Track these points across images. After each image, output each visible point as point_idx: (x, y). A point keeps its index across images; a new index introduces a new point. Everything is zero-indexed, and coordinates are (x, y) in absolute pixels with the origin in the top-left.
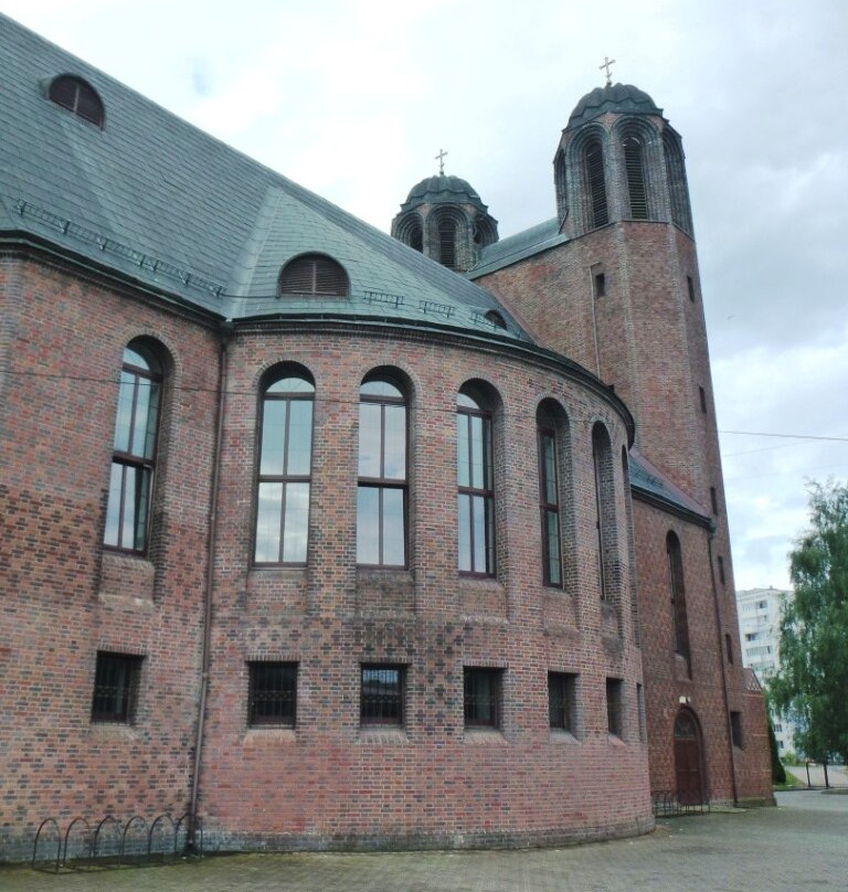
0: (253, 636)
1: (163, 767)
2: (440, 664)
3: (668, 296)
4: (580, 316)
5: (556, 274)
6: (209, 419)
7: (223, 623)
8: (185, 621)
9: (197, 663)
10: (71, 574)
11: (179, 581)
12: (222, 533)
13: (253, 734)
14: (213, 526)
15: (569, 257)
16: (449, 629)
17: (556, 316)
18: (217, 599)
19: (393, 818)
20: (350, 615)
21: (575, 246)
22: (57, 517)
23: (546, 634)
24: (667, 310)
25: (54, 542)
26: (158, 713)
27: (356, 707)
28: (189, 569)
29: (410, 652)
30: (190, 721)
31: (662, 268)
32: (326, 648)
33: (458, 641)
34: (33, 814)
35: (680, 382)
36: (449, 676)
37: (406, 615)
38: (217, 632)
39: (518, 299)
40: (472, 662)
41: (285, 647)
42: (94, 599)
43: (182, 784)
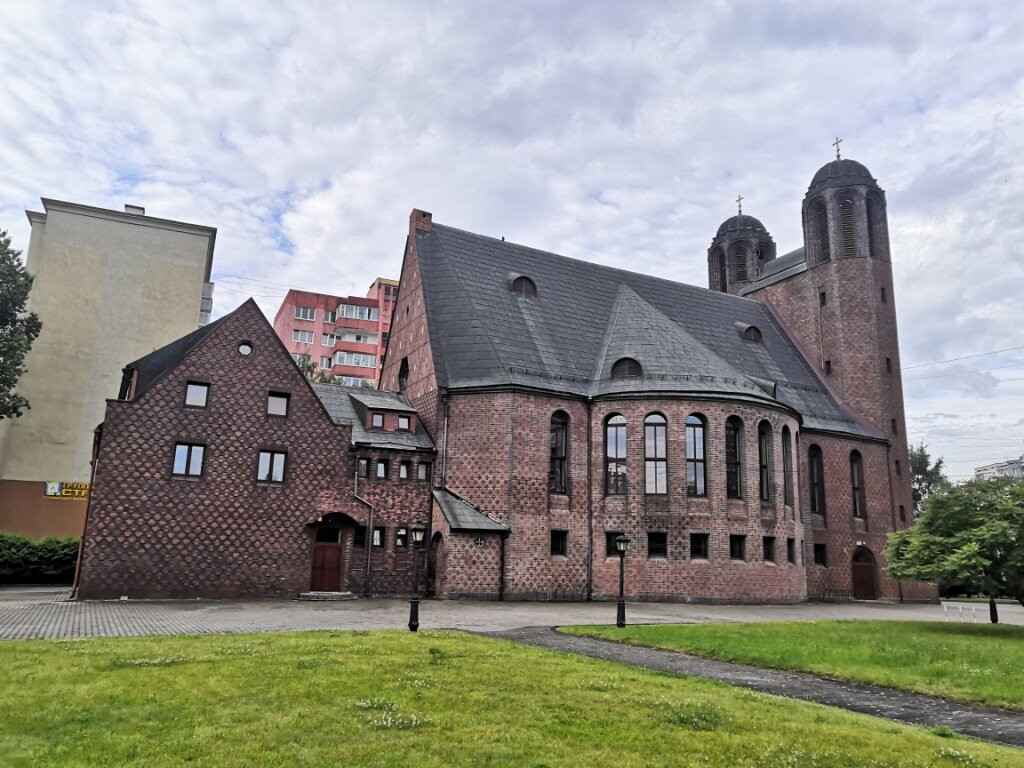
0: (607, 523)
1: (577, 570)
2: (680, 533)
3: (864, 303)
4: (812, 317)
5: (799, 291)
6: (585, 436)
7: (596, 517)
8: (581, 517)
9: (587, 533)
10: (540, 504)
11: (578, 503)
12: (594, 483)
13: (609, 560)
14: (590, 480)
15: (806, 281)
16: (684, 519)
17: (799, 317)
18: (593, 509)
19: (662, 590)
20: (643, 514)
21: (810, 274)
22: (533, 484)
23: (729, 520)
24: (864, 313)
25: (533, 493)
26: (574, 551)
27: (646, 549)
28: (582, 497)
29: (667, 528)
30: (585, 554)
31: (861, 287)
32: (634, 527)
33: (688, 523)
34: (535, 585)
35: (871, 357)
36: (684, 538)
37: (666, 514)
38: (594, 521)
39: (778, 305)
40: (694, 532)
41: (619, 527)
42: (548, 512)
43: (585, 576)
